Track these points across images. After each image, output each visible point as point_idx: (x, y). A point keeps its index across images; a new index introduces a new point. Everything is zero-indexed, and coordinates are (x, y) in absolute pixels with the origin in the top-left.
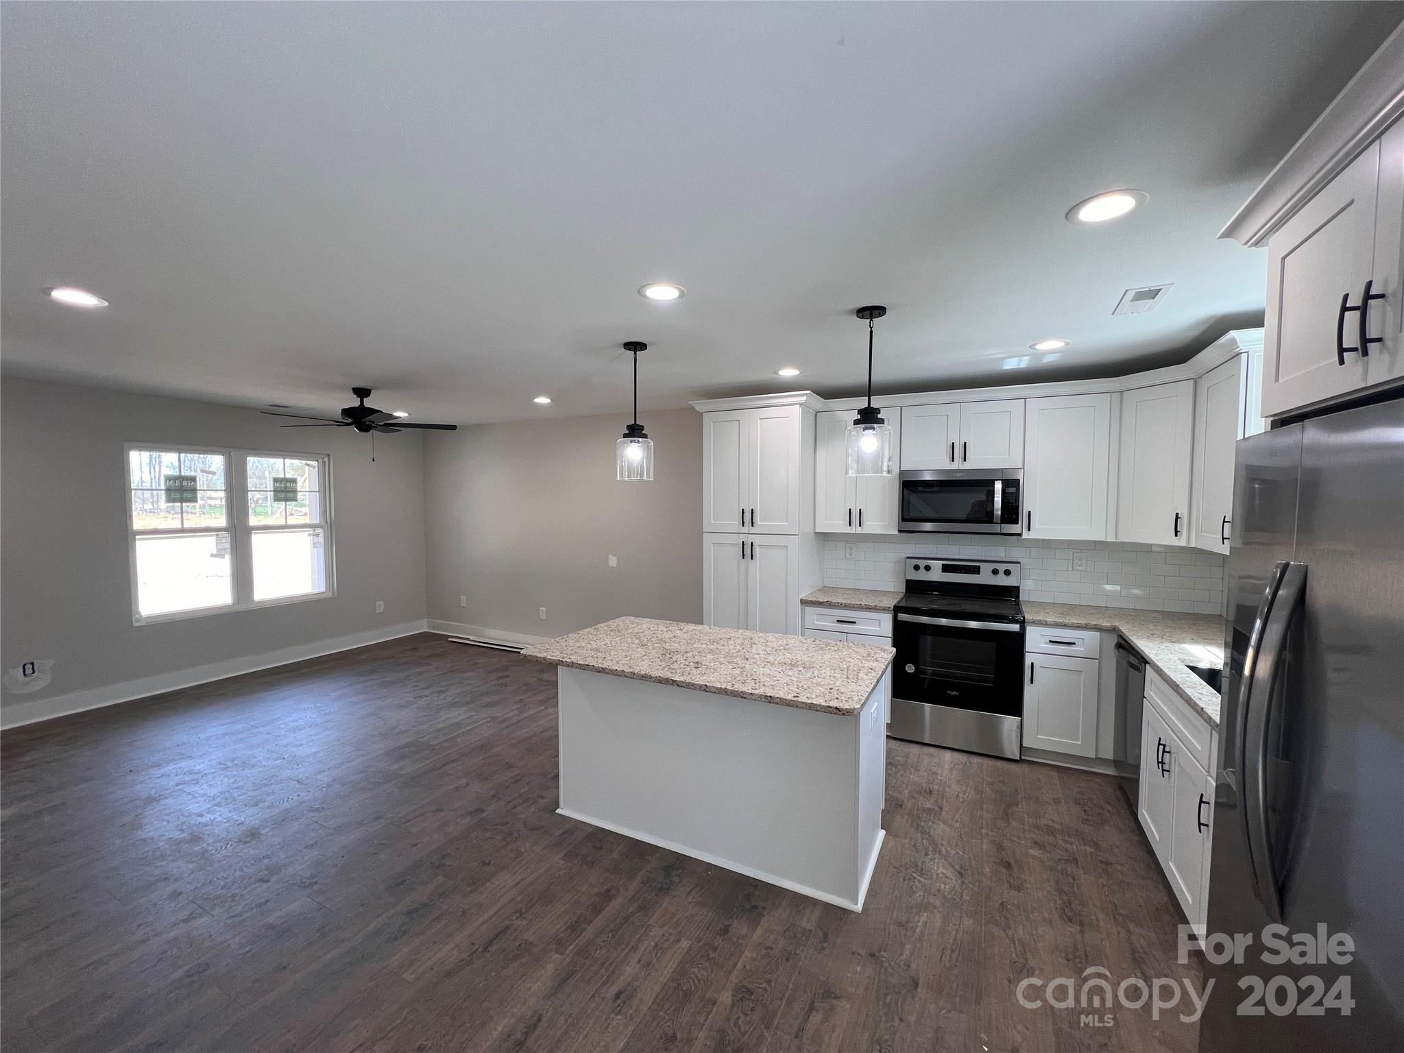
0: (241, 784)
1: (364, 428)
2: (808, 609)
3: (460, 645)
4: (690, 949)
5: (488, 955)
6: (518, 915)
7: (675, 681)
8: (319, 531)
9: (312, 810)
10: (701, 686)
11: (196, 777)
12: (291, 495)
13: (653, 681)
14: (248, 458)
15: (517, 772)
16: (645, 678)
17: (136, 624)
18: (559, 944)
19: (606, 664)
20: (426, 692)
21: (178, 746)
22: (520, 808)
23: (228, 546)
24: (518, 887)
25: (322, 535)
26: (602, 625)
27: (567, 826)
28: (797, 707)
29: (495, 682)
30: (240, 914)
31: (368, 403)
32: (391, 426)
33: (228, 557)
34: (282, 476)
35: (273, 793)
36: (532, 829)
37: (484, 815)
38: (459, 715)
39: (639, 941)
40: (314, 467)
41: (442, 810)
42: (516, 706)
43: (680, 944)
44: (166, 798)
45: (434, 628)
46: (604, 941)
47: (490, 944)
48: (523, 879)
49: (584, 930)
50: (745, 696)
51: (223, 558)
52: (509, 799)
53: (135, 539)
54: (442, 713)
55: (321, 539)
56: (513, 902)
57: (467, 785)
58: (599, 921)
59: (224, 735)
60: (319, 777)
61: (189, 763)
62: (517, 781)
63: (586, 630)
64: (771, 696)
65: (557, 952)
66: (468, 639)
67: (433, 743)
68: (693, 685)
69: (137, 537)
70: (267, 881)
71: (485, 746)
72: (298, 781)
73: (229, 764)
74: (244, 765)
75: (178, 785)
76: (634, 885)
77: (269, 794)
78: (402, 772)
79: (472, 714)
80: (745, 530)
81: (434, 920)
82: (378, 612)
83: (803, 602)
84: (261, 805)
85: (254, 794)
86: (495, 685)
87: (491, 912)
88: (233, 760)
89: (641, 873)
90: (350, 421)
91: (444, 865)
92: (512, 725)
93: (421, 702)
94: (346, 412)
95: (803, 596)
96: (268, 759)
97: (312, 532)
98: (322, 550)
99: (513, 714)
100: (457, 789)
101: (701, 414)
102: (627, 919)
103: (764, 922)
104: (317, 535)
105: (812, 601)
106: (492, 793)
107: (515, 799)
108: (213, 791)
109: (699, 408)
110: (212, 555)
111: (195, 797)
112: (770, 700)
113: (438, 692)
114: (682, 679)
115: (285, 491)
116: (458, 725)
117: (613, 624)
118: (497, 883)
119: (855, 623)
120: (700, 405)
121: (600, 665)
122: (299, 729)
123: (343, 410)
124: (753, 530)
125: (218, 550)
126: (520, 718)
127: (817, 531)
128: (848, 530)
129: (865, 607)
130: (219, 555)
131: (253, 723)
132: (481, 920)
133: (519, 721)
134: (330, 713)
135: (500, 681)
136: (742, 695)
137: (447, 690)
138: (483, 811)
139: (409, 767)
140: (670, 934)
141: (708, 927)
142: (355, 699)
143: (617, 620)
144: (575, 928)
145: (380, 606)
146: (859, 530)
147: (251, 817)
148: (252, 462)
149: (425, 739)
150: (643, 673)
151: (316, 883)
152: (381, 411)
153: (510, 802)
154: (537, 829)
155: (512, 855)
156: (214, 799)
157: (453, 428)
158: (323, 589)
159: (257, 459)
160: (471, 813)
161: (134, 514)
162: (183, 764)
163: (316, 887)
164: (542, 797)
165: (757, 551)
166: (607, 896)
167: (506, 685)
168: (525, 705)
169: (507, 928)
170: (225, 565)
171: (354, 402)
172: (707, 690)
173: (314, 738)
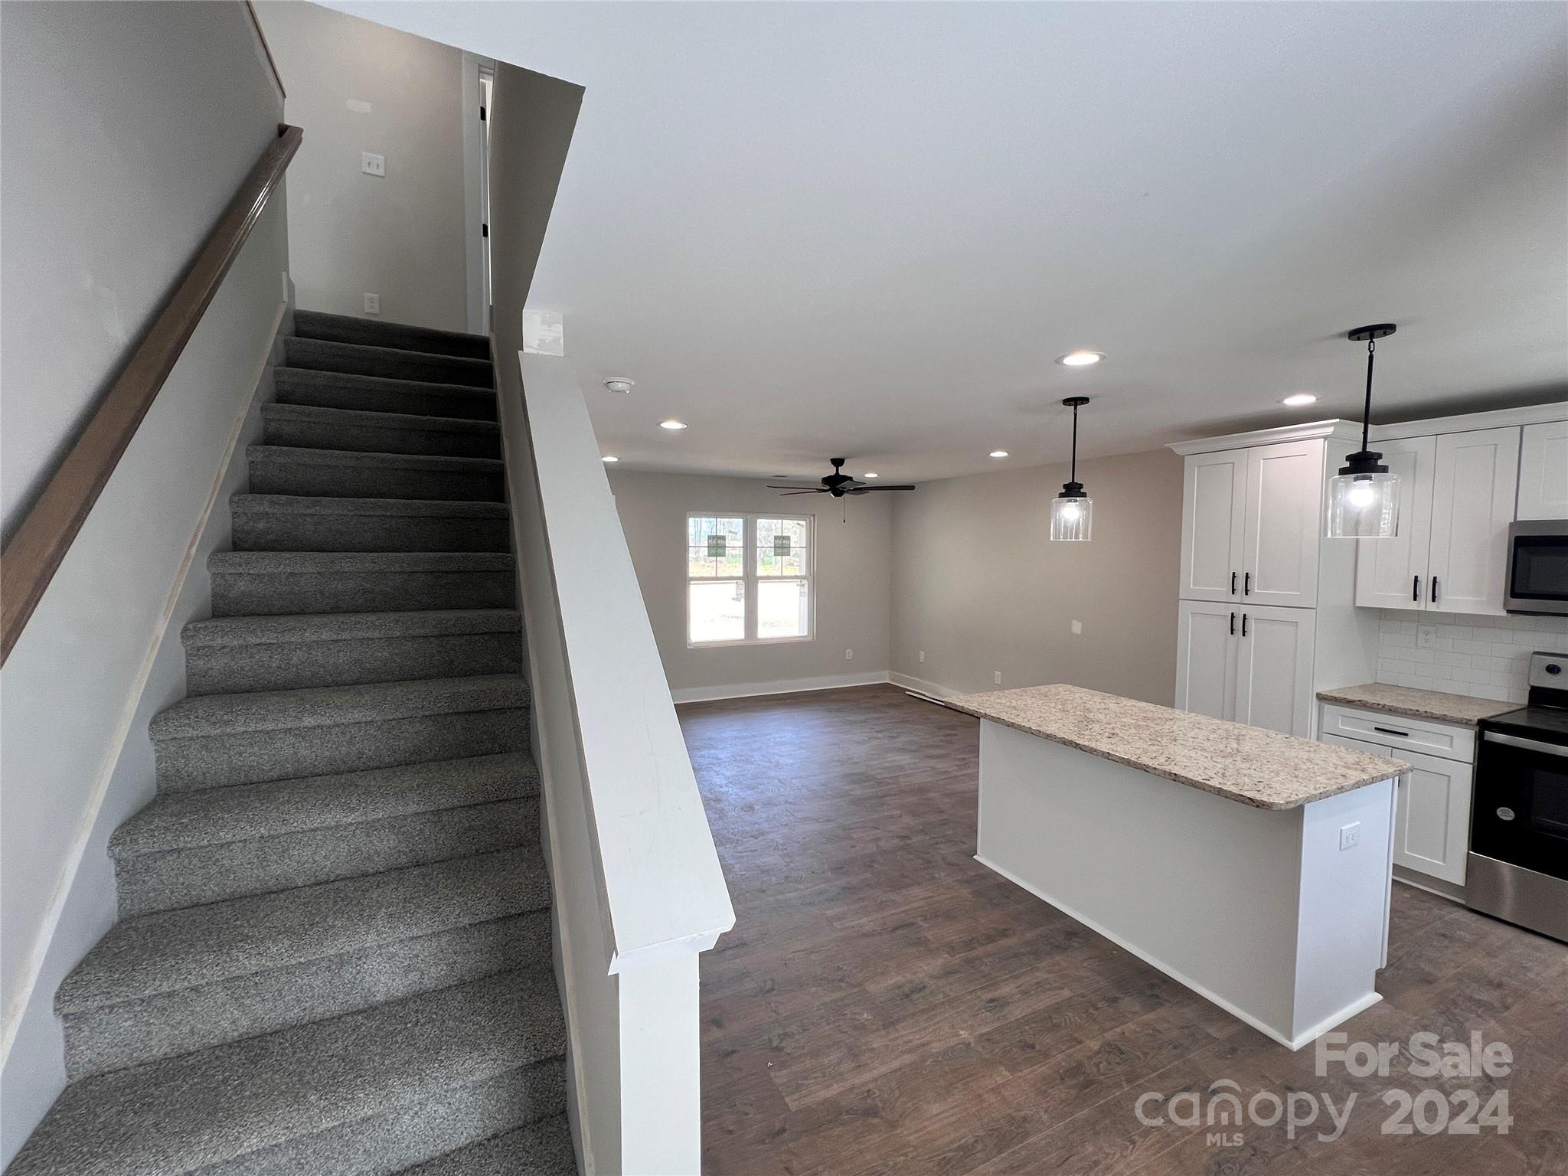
0: (744, 773)
1: (838, 493)
2: (1328, 708)
3: (916, 699)
4: (1069, 999)
5: (894, 935)
6: (923, 918)
7: (1079, 744)
8: (805, 582)
9: (786, 802)
10: (1104, 753)
11: (718, 762)
12: (785, 550)
13: (1058, 742)
14: (759, 521)
15: (946, 817)
16: (1049, 737)
17: (688, 647)
18: (952, 949)
19: (1019, 721)
20: (880, 735)
21: (710, 739)
22: (942, 846)
23: (743, 592)
24: (927, 900)
25: (806, 586)
26: (1031, 688)
27: (981, 871)
28: (1204, 789)
29: (943, 738)
30: (740, 852)
31: (843, 471)
32: (861, 489)
33: (743, 600)
34: (780, 535)
35: (763, 784)
36: (949, 864)
37: (909, 842)
38: (903, 759)
39: (1022, 974)
40: (803, 526)
41: (877, 829)
42: (957, 763)
43: (1061, 991)
44: (703, 771)
45: (894, 680)
46: (990, 962)
47: (897, 928)
48: (932, 897)
49: (975, 948)
50: (1147, 769)
51: (739, 601)
52: (934, 836)
53: (690, 584)
54: (889, 755)
55: (806, 590)
56: (921, 909)
57: (901, 816)
58: (990, 947)
59: (736, 738)
60: (793, 781)
61: (716, 752)
62: (945, 824)
63: (1013, 690)
64: (1175, 774)
65: (948, 953)
66: (924, 695)
67: (878, 777)
68: (1096, 751)
69: (691, 582)
70: (757, 838)
71: (921, 790)
72: (779, 780)
73: (738, 758)
74: (747, 761)
75: (709, 764)
76: (1030, 935)
77: (761, 784)
78: (851, 793)
79: (916, 761)
80: (1236, 598)
81: (860, 899)
82: (848, 658)
83: (1321, 697)
84: (756, 790)
85: (752, 782)
86: (941, 741)
87: (902, 909)
88: (741, 756)
89: (1042, 928)
90: (828, 488)
91: (872, 867)
92: (950, 778)
93: (874, 743)
94: (827, 480)
95: (1323, 689)
96: (762, 761)
97: (799, 583)
98: (806, 599)
99: (952, 769)
100: (892, 817)
101: (1182, 458)
102: (1016, 955)
103: (1161, 1012)
104: (803, 585)
105: (1335, 698)
106: (921, 828)
107: (939, 837)
108: (728, 774)
109: (1179, 451)
110: (733, 599)
111: (718, 775)
112: (1175, 777)
113: (890, 737)
114: (1086, 743)
115: (782, 546)
116: (902, 768)
117: (1043, 689)
118: (911, 892)
119: (1406, 735)
120: (1179, 448)
121: (1010, 720)
122: (782, 744)
123: (823, 479)
124: (1247, 599)
125: (737, 595)
126: (958, 774)
127: (1358, 604)
128: (1413, 606)
129: (1424, 715)
130: (737, 599)
131: (754, 733)
132: (893, 912)
133: (956, 776)
134: (804, 737)
135: (947, 738)
136: (1145, 769)
137: (898, 737)
138: (910, 839)
139: (858, 791)
140: (1055, 981)
141: (1096, 991)
142: (824, 730)
143: (1049, 686)
144: (969, 945)
145: (849, 654)
146: (1432, 607)
147: (750, 796)
148: (762, 523)
149: (873, 773)
150: (1049, 732)
151: (786, 849)
152: (851, 479)
153: (934, 838)
154: (953, 865)
155: (927, 877)
156: (729, 778)
157: (912, 488)
158: (806, 634)
159: (763, 521)
160: (898, 837)
161: (690, 563)
162: (712, 752)
163: (785, 851)
164: (964, 843)
165: (1252, 625)
166: (1004, 933)
167: (952, 743)
168: (966, 764)
169: (913, 924)
170: (740, 608)
171: (831, 471)
172: (1110, 758)
173: (793, 753)
